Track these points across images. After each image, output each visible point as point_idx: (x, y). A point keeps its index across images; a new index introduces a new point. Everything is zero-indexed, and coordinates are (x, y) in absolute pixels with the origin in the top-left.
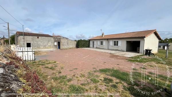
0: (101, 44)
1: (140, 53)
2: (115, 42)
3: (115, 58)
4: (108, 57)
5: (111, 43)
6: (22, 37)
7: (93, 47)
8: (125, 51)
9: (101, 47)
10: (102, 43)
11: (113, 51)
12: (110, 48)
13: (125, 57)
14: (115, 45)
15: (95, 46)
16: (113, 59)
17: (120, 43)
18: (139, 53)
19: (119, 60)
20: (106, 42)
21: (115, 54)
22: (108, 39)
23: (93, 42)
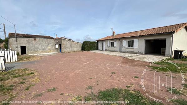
0: (112, 46)
1: (166, 55)
2: (129, 42)
3: (130, 64)
4: (121, 62)
5: (125, 43)
6: (14, 39)
7: (102, 49)
8: (144, 53)
9: (111, 49)
10: (112, 44)
11: (127, 54)
12: (123, 50)
13: (145, 62)
14: (129, 46)
15: (104, 49)
16: (127, 66)
17: (136, 43)
18: (164, 55)
19: (136, 67)
20: (118, 42)
21: (130, 58)
22: (119, 39)
23: (102, 43)
